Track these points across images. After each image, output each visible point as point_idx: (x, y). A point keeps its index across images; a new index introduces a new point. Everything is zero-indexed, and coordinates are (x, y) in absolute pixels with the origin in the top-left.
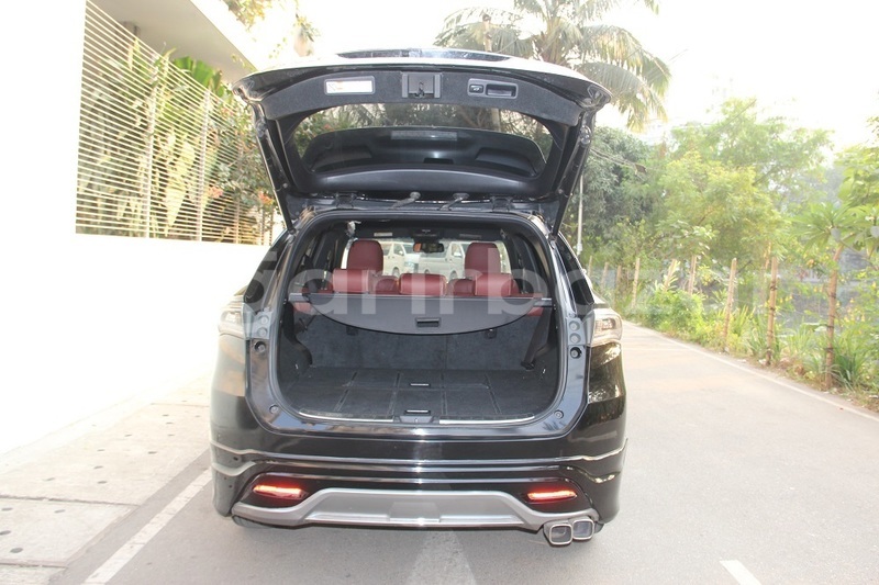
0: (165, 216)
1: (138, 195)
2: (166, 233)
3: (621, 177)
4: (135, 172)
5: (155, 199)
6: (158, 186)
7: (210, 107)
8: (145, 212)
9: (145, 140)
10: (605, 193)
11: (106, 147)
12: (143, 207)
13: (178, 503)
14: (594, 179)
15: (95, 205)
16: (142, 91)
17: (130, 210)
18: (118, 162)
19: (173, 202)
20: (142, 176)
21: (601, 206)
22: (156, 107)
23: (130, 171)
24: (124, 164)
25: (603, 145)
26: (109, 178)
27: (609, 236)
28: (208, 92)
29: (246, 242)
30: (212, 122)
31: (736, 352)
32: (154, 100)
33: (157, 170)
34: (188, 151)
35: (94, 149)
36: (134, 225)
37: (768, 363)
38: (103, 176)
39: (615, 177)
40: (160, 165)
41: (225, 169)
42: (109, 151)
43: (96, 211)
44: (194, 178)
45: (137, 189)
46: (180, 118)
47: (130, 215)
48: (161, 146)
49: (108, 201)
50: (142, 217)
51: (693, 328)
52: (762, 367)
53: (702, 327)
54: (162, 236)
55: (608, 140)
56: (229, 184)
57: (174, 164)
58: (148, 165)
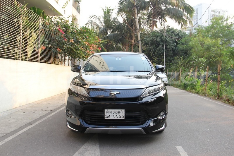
0: (27, 54)
1: (18, 48)
2: (27, 59)
3: (177, 44)
4: (16, 41)
5: (23, 49)
6: (24, 45)
7: (41, 22)
8: (20, 53)
9: (19, 31)
10: (172, 49)
11: (7, 33)
12: (19, 51)
14: (169, 44)
15: (4, 50)
16: (18, 16)
17: (15, 52)
18: (11, 37)
19: (30, 50)
20: (19, 42)
21: (171, 53)
22: (22, 21)
23: (15, 40)
24: (13, 38)
25: (171, 34)
26: (8, 42)
27: (174, 62)
28: (41, 18)
29: (55, 64)
30: (42, 27)
31: (209, 96)
32: (22, 19)
33: (24, 40)
34: (34, 35)
35: (3, 33)
36: (17, 56)
37: (218, 98)
38: (6, 41)
39: (175, 44)
40: (25, 39)
41: (47, 41)
42: (8, 34)
43: (4, 52)
44: (37, 43)
45: (17, 46)
46: (32, 25)
47: (15, 54)
48: (25, 33)
49: (8, 49)
50: (19, 54)
51: (196, 89)
52: (216, 100)
53: (199, 89)
54: (26, 60)
55: (173, 32)
56: (48, 45)
57: (29, 39)
58: (20, 39)
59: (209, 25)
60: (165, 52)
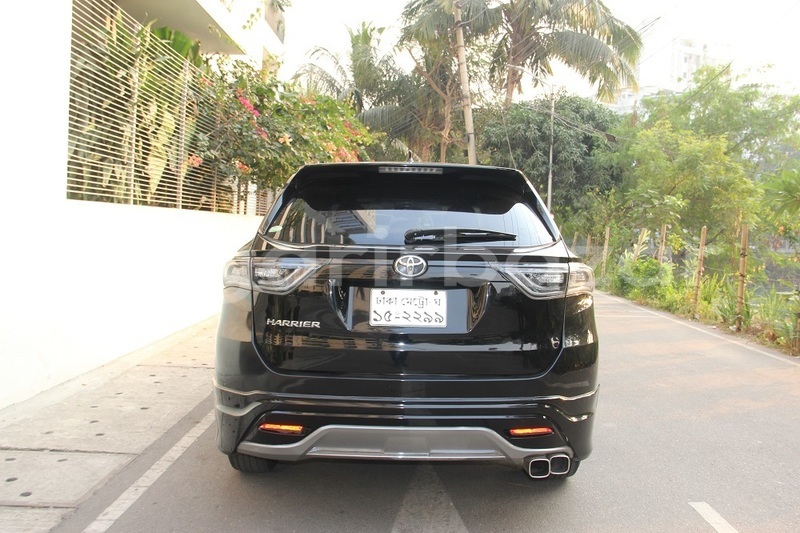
0: (148, 183)
1: (123, 163)
2: (148, 200)
3: (590, 148)
4: (120, 141)
5: (138, 167)
6: (141, 154)
7: (189, 77)
8: (130, 180)
9: (130, 109)
10: (575, 163)
11: (90, 114)
12: (127, 174)
13: (176, 452)
14: (564, 149)
15: (81, 171)
16: (125, 61)
17: (115, 177)
18: (103, 130)
19: (155, 170)
20: (127, 144)
21: (571, 176)
22: (139, 77)
23: (115, 139)
24: (109, 132)
25: (573, 115)
26: (95, 145)
27: (579, 205)
28: (187, 62)
29: (223, 211)
30: (191, 92)
31: (707, 319)
32: (137, 70)
33: (140, 139)
34: (169, 121)
36: (119, 191)
37: (739, 329)
38: (88, 143)
39: (585, 147)
40: (143, 133)
41: (203, 138)
42: (94, 119)
43: (82, 177)
44: (174, 147)
45: (120, 157)
46: (160, 88)
47: (116, 183)
48: (144, 115)
49: (93, 168)
50: (126, 185)
51: (663, 296)
52: (732, 333)
53: (672, 295)
54: (145, 203)
55: (577, 110)
56: (208, 153)
57: (155, 133)
58: (132, 134)
59: (688, 91)
60: (553, 172)
